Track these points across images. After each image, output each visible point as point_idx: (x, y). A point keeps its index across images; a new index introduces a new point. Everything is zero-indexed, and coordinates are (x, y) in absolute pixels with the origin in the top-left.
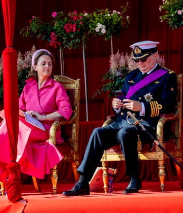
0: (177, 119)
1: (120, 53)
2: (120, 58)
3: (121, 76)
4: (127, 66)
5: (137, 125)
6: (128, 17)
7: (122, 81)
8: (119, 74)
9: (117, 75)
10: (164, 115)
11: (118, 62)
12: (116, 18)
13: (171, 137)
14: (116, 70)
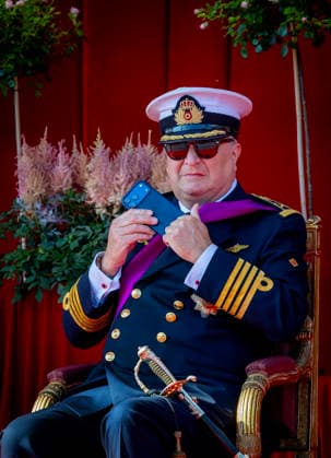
0: (305, 380)
1: (53, 141)
2: (54, 161)
3: (55, 226)
4: (79, 188)
5: (175, 396)
6: (74, 11)
7: (60, 243)
8: (48, 217)
9: (44, 222)
10: (261, 365)
11: (46, 175)
12: (35, 15)
13: (283, 445)
14: (38, 206)
